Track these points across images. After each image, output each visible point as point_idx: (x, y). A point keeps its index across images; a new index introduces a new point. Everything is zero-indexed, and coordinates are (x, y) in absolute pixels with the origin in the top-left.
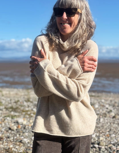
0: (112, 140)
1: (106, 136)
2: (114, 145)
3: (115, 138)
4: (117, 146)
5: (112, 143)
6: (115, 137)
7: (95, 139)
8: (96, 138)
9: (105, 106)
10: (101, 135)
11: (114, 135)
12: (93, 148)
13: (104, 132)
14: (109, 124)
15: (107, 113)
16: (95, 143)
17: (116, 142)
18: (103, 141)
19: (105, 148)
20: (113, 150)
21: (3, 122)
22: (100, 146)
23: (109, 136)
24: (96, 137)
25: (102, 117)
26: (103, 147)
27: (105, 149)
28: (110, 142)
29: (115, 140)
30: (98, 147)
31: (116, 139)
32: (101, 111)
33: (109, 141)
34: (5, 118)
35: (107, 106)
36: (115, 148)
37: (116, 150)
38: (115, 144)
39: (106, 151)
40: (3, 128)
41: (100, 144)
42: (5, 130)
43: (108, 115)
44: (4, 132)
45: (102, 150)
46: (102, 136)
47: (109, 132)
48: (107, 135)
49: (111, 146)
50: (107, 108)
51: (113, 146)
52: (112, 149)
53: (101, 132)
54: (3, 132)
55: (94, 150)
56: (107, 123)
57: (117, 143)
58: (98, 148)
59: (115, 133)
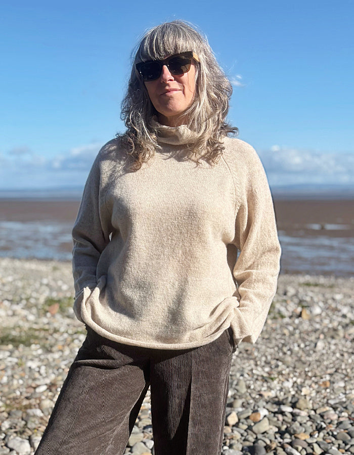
0: (333, 397)
1: (320, 386)
2: (335, 409)
3: (344, 391)
4: (341, 412)
5: (332, 402)
6: (345, 388)
7: (290, 392)
8: (291, 390)
9: (339, 311)
10: (308, 382)
11: (342, 384)
12: (276, 415)
13: (318, 374)
14: (338, 355)
15: (340, 328)
16: (284, 401)
17: (344, 400)
18: (308, 398)
19: (309, 416)
20: (329, 421)
21: (68, 345)
22: (296, 411)
23: (328, 384)
24: (293, 386)
25: (325, 338)
26: (304, 413)
27: (308, 419)
28: (328, 400)
29: (342, 396)
30: (292, 413)
31: (345, 394)
32: (326, 321)
33: (324, 398)
34: (75, 336)
35: (345, 310)
36: (336, 417)
37: (336, 422)
38: (338, 406)
39: (309, 423)
40: (64, 360)
41: (298, 405)
42: (66, 365)
43: (341, 333)
44: (63, 369)
45: (299, 419)
46: (310, 386)
47: (331, 375)
48: (324, 383)
49: (327, 411)
50: (344, 316)
51: (332, 412)
52: (325, 417)
53: (310, 374)
54: (61, 371)
55: (278, 420)
56: (334, 353)
57: (345, 402)
58: (290, 416)
59: (346, 379)
